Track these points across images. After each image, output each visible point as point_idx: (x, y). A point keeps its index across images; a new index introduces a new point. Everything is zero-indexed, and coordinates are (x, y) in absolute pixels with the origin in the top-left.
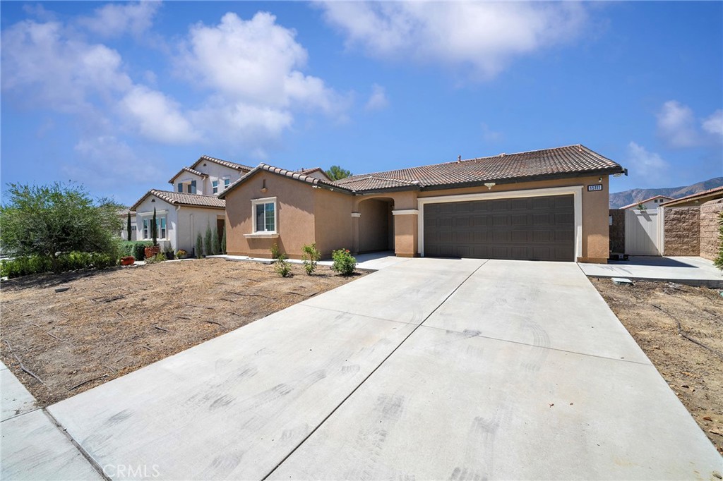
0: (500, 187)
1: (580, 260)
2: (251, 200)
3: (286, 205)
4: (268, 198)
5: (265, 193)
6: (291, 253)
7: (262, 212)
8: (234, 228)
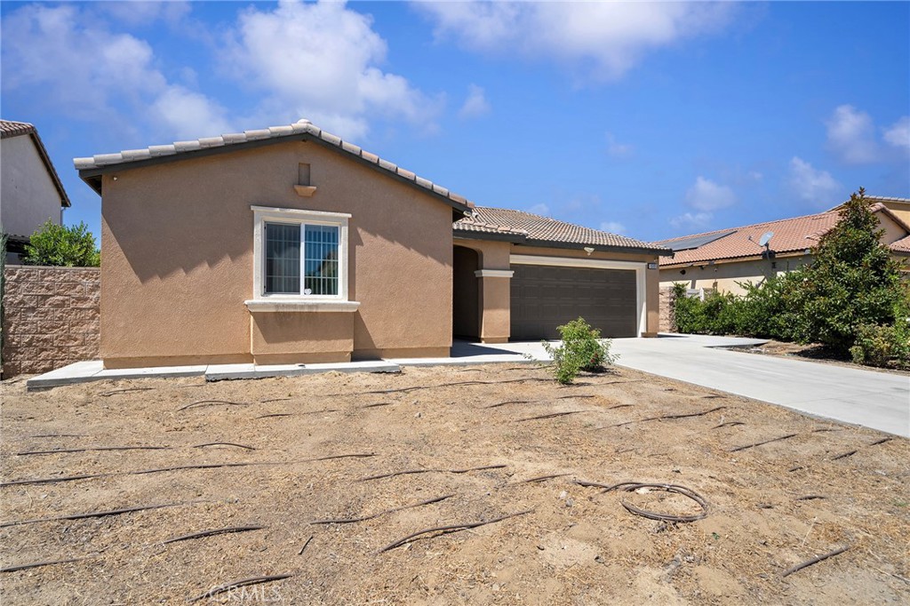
0: (599, 254)
1: (645, 335)
2: (253, 208)
3: (379, 237)
4: (323, 213)
5: (307, 197)
6: (390, 346)
7: (290, 245)
8: (156, 282)
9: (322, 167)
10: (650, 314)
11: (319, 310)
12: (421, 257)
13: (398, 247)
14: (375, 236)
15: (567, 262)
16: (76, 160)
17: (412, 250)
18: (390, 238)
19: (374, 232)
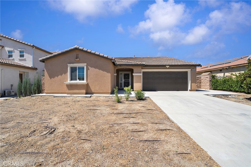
0: (171, 67)
1: (190, 90)
2: (67, 64)
3: (93, 68)
4: (81, 64)
5: (78, 61)
6: (96, 92)
7: (75, 71)
8: (52, 79)
9: (81, 55)
10: (192, 84)
11: (78, 84)
12: (103, 72)
13: (97, 70)
14: (92, 68)
15: (162, 70)
16: (39, 59)
17: (100, 70)
18: (95, 68)
19: (92, 67)
